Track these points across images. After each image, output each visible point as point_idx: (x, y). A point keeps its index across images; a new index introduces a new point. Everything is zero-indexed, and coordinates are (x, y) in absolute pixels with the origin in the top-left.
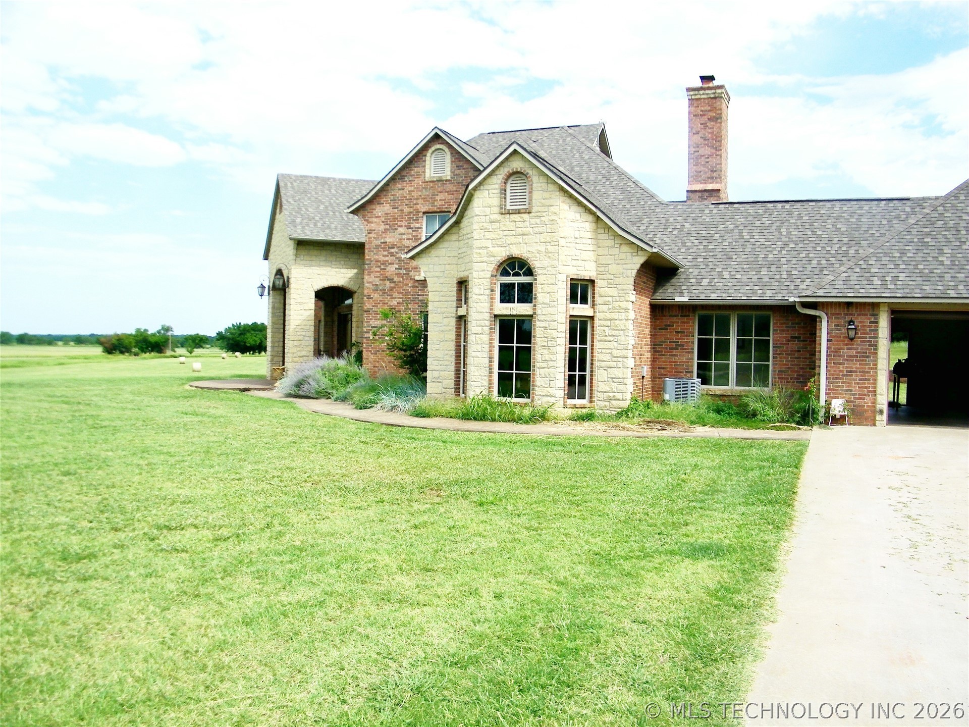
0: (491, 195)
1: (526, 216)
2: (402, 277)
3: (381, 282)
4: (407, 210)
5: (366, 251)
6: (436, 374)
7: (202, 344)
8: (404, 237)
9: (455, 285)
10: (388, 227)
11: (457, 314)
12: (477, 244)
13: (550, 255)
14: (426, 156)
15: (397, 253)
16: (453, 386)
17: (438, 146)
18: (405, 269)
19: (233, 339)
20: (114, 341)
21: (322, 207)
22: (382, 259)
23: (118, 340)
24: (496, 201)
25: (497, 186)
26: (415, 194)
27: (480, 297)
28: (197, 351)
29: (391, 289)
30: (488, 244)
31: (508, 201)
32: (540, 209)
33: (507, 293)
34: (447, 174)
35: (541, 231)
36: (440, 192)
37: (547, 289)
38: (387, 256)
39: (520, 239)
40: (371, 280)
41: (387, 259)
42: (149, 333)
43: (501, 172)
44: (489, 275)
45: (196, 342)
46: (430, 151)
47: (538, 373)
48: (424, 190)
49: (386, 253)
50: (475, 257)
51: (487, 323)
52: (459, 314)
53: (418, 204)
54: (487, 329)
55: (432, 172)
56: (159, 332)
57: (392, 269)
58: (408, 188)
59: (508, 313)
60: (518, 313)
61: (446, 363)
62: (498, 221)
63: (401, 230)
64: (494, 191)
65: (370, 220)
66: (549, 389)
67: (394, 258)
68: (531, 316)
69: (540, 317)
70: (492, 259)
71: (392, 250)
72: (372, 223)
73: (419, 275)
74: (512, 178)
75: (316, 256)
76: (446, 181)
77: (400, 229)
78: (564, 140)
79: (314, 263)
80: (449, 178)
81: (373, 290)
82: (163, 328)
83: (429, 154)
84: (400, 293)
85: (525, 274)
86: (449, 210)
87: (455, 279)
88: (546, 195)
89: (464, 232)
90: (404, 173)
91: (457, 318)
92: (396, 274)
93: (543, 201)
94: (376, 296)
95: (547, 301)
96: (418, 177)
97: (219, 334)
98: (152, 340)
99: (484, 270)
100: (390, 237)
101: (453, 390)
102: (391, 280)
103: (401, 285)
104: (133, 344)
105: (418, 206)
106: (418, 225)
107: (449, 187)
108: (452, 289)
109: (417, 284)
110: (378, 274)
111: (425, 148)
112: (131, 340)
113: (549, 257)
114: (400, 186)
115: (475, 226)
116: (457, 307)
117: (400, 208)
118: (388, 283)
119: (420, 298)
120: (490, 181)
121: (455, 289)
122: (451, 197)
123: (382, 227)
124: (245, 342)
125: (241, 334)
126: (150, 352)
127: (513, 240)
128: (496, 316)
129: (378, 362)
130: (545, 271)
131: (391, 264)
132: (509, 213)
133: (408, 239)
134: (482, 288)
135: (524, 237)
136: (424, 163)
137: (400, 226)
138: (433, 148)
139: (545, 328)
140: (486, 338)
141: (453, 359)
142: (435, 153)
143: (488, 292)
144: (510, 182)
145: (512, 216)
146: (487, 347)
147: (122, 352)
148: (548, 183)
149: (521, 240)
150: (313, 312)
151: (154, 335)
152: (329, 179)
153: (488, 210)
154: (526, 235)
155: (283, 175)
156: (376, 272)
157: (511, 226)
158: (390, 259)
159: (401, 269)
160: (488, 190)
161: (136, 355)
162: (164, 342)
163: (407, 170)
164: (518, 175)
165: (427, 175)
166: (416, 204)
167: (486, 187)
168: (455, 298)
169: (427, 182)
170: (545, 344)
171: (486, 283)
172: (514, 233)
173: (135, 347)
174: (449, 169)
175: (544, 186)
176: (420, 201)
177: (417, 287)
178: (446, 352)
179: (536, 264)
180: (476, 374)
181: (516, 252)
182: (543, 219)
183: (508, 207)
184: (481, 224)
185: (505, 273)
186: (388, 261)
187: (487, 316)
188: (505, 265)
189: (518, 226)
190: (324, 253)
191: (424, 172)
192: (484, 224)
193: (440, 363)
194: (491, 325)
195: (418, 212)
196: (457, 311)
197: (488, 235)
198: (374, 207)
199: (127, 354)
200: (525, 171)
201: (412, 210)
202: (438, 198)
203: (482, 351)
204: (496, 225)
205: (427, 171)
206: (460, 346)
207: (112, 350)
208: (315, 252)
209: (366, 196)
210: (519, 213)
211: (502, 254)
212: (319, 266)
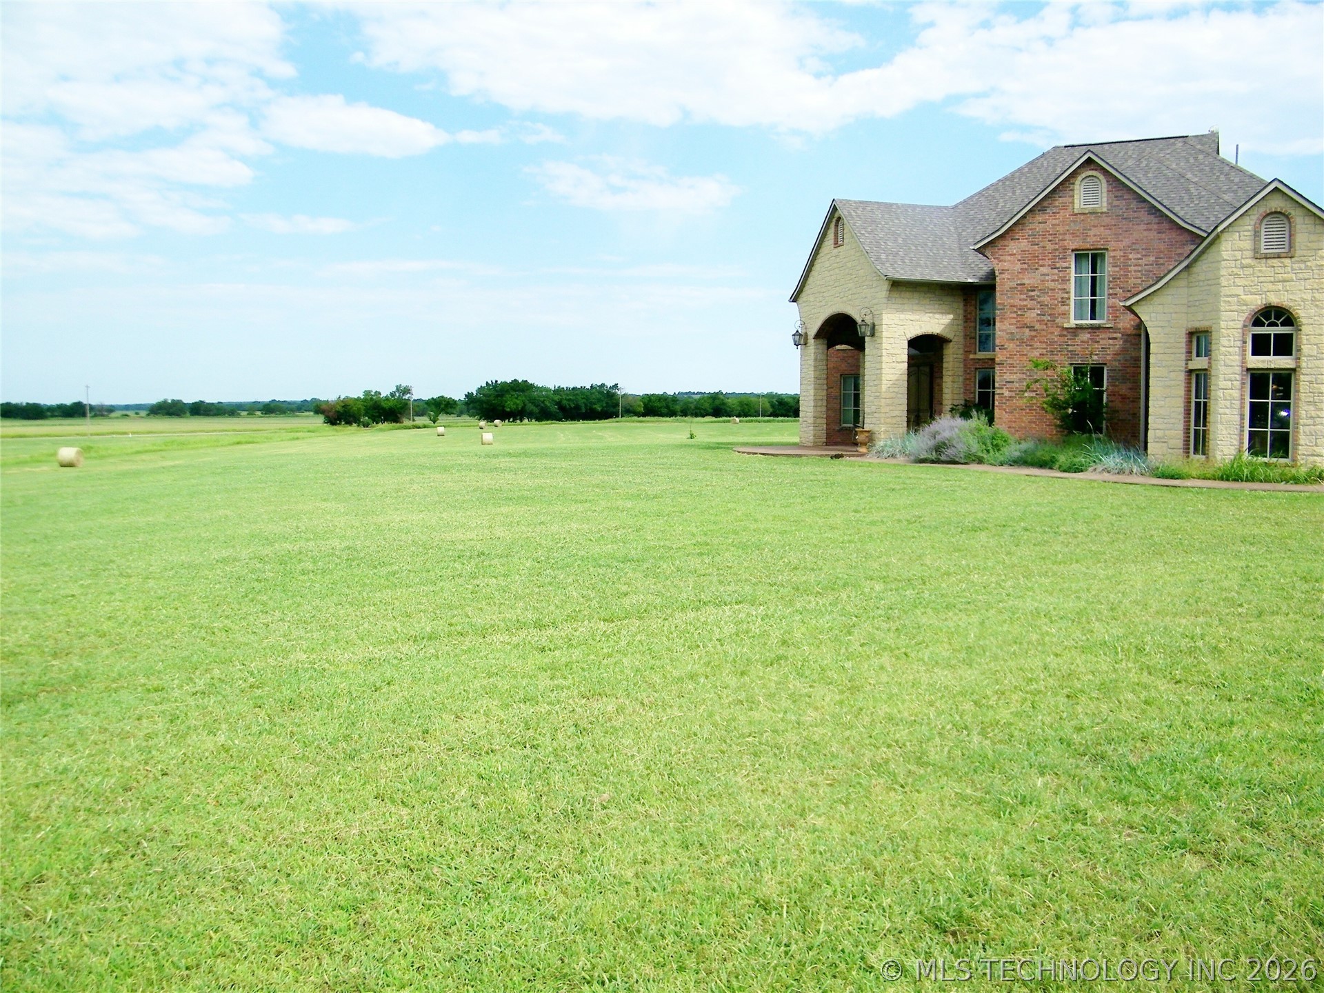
0: (1242, 238)
1: (1287, 261)
2: (1046, 324)
3: (1018, 330)
4: (1050, 247)
5: (998, 294)
6: (1159, 433)
7: (450, 410)
8: (1047, 278)
9: (1184, 336)
10: (1025, 266)
11: (1186, 368)
12: (1224, 291)
13: (1317, 303)
14: (1074, 184)
15: (1038, 296)
16: (1182, 446)
17: (1091, 173)
18: (1049, 315)
19: (488, 402)
20: (339, 408)
21: (900, 240)
22: (1018, 302)
23: (343, 407)
24: (1248, 244)
25: (1250, 228)
26: (1060, 229)
27: (1231, 349)
28: (443, 418)
29: (1032, 338)
30: (1240, 291)
31: (1263, 244)
32: (1305, 253)
33: (1260, 346)
34: (1103, 205)
35: (1306, 277)
36: (1094, 226)
37: (1313, 340)
38: (1026, 300)
39: (1280, 286)
40: (1004, 328)
41: (1025, 303)
42: (383, 395)
43: (1255, 212)
44: (1240, 325)
45: (442, 406)
46: (1080, 178)
47: (1301, 431)
48: (1072, 224)
49: (1024, 297)
50: (1223, 306)
51: (1238, 377)
52: (1191, 367)
53: (1065, 240)
54: (1237, 384)
55: (1082, 203)
56: (392, 394)
57: (1032, 315)
58: (1051, 221)
59: (1265, 366)
60: (1277, 367)
61: (1173, 421)
62: (1250, 266)
63: (1044, 270)
64: (1246, 233)
65: (1002, 258)
66: (1315, 448)
67: (1035, 302)
68: (1294, 370)
69: (1303, 371)
70: (1244, 308)
71: (1033, 293)
72: (1005, 262)
73: (1069, 322)
74: (1268, 218)
75: (909, 299)
76: (1102, 213)
77: (1041, 269)
78: (1196, 159)
79: (906, 307)
80: (1105, 210)
81: (1007, 340)
82: (398, 388)
83: (1077, 182)
84: (1044, 342)
85: (1283, 324)
86: (1105, 247)
87: (1184, 330)
88: (1313, 237)
89: (1202, 277)
90: (1046, 204)
91: (1186, 372)
92: (1038, 321)
93: (1309, 244)
94: (1011, 346)
95: (1315, 353)
96: (1065, 207)
97: (469, 396)
98: (386, 405)
99: (1234, 320)
100: (1029, 279)
101: (1182, 450)
102: (1031, 328)
103: (1045, 333)
104: (363, 412)
105: (1066, 243)
106: (1066, 265)
107: (1106, 220)
108: (1181, 340)
109: (1065, 333)
110: (1014, 321)
111: (1074, 174)
112: (360, 406)
113: (1317, 306)
114: (1040, 219)
115: (1223, 272)
116: (1187, 360)
117: (1041, 244)
118: (1027, 331)
119: (1070, 348)
120: (1240, 222)
121: (1184, 340)
122: (1108, 232)
123: (1018, 266)
124: (503, 407)
125: (497, 396)
126: (383, 421)
127: (1271, 287)
128: (1248, 370)
129: (1015, 422)
130: (1311, 321)
131: (1031, 309)
132: (1266, 258)
133: (1053, 281)
134: (1232, 339)
135: (1285, 284)
136: (1071, 193)
137: (1041, 266)
138: (1084, 175)
139: (1311, 382)
140: (1236, 394)
141: (1181, 417)
142: (1085, 181)
143: (1239, 344)
144: (1265, 222)
145: (1270, 262)
146: (1237, 403)
147: (349, 423)
148: (1315, 224)
149: (1281, 288)
150: (906, 365)
151: (387, 399)
152: (891, 205)
153: (1238, 254)
154: (1288, 281)
155: (841, 201)
156: (1011, 318)
157: (1269, 271)
158: (1029, 303)
159: (1044, 315)
160: (1239, 232)
161: (366, 425)
162: (402, 408)
163: (1050, 201)
164: (1275, 216)
165: (1077, 206)
166: (1062, 240)
167: (1236, 229)
168: (1184, 350)
169: (1076, 214)
170: (1311, 400)
171: (1237, 334)
172: (1272, 279)
173: (365, 415)
174: (1105, 199)
175: (1311, 228)
176: (1067, 237)
177: (1065, 336)
178: (1173, 409)
179: (1300, 312)
180: (1224, 432)
181: (1274, 300)
182: (1309, 264)
183: (1263, 251)
184: (1230, 270)
185: (1257, 323)
186: (1026, 306)
187: (1238, 370)
188: (1258, 315)
189: (1277, 271)
190: (916, 295)
191: (1073, 203)
192: (1234, 269)
193: (1166, 421)
194: (1242, 379)
195: (1065, 249)
196: (1187, 364)
197: (1238, 282)
198: (1006, 243)
199: (354, 425)
200: (1286, 211)
201: (1057, 247)
202: (1091, 233)
203: (1232, 407)
204: (1249, 271)
205: (1076, 201)
206: (1190, 402)
207: (336, 420)
208: (908, 294)
209: (998, 230)
210: (1279, 257)
211: (1258, 302)
212: (912, 311)
